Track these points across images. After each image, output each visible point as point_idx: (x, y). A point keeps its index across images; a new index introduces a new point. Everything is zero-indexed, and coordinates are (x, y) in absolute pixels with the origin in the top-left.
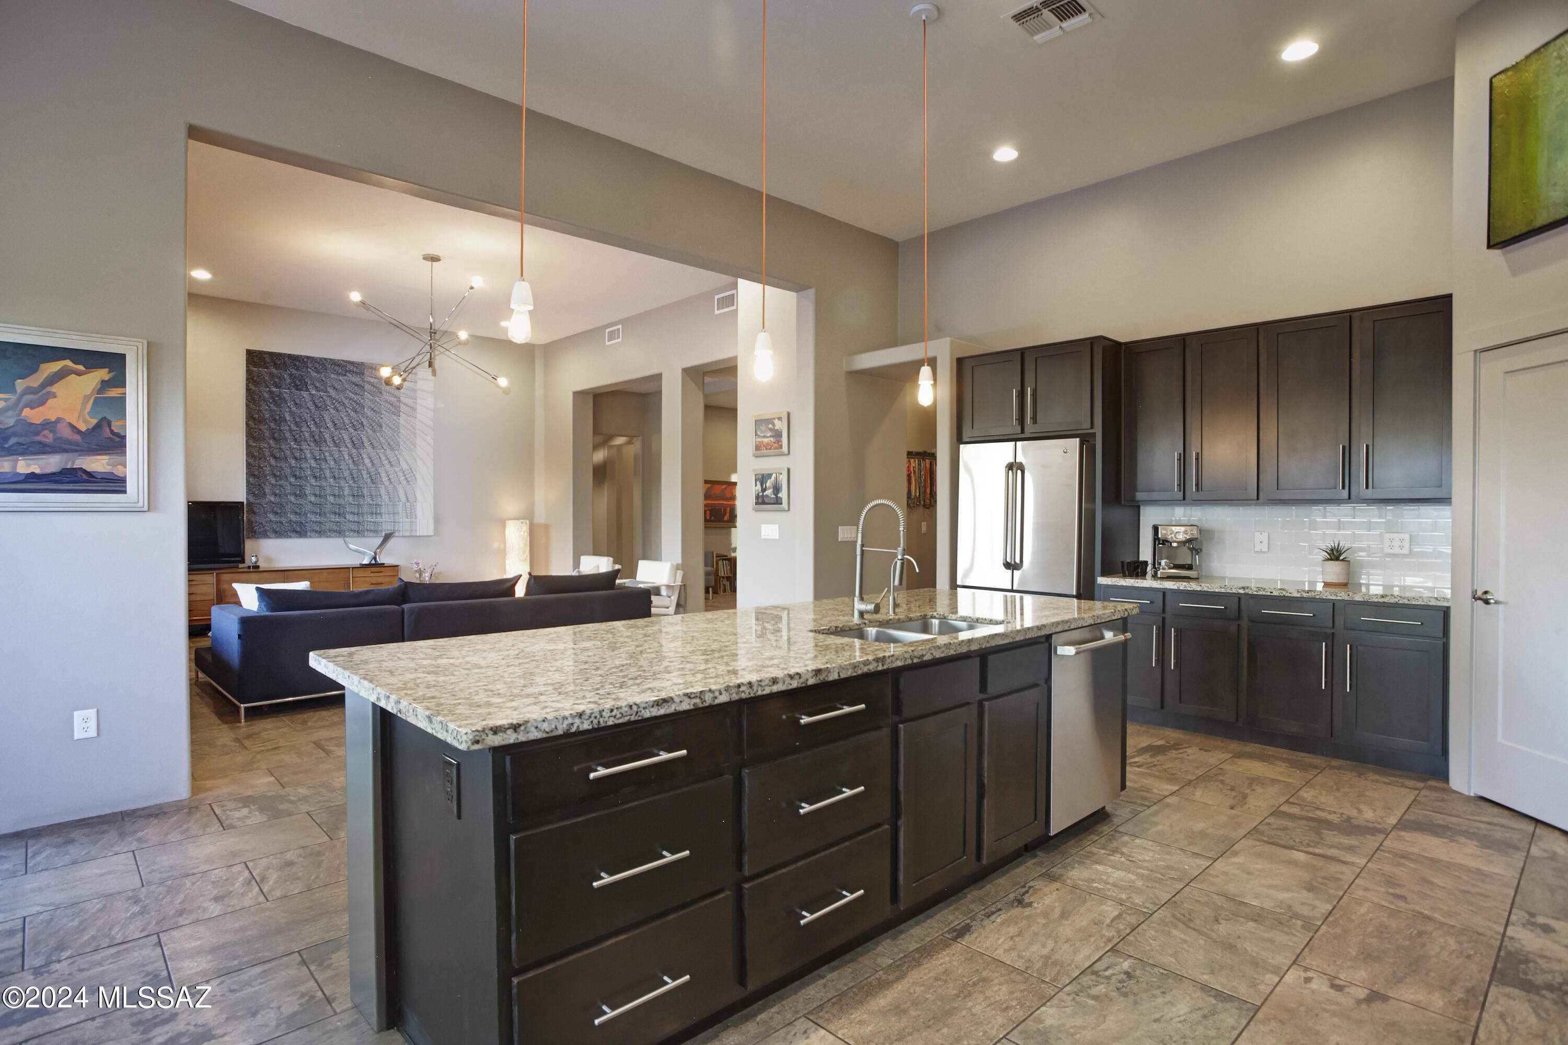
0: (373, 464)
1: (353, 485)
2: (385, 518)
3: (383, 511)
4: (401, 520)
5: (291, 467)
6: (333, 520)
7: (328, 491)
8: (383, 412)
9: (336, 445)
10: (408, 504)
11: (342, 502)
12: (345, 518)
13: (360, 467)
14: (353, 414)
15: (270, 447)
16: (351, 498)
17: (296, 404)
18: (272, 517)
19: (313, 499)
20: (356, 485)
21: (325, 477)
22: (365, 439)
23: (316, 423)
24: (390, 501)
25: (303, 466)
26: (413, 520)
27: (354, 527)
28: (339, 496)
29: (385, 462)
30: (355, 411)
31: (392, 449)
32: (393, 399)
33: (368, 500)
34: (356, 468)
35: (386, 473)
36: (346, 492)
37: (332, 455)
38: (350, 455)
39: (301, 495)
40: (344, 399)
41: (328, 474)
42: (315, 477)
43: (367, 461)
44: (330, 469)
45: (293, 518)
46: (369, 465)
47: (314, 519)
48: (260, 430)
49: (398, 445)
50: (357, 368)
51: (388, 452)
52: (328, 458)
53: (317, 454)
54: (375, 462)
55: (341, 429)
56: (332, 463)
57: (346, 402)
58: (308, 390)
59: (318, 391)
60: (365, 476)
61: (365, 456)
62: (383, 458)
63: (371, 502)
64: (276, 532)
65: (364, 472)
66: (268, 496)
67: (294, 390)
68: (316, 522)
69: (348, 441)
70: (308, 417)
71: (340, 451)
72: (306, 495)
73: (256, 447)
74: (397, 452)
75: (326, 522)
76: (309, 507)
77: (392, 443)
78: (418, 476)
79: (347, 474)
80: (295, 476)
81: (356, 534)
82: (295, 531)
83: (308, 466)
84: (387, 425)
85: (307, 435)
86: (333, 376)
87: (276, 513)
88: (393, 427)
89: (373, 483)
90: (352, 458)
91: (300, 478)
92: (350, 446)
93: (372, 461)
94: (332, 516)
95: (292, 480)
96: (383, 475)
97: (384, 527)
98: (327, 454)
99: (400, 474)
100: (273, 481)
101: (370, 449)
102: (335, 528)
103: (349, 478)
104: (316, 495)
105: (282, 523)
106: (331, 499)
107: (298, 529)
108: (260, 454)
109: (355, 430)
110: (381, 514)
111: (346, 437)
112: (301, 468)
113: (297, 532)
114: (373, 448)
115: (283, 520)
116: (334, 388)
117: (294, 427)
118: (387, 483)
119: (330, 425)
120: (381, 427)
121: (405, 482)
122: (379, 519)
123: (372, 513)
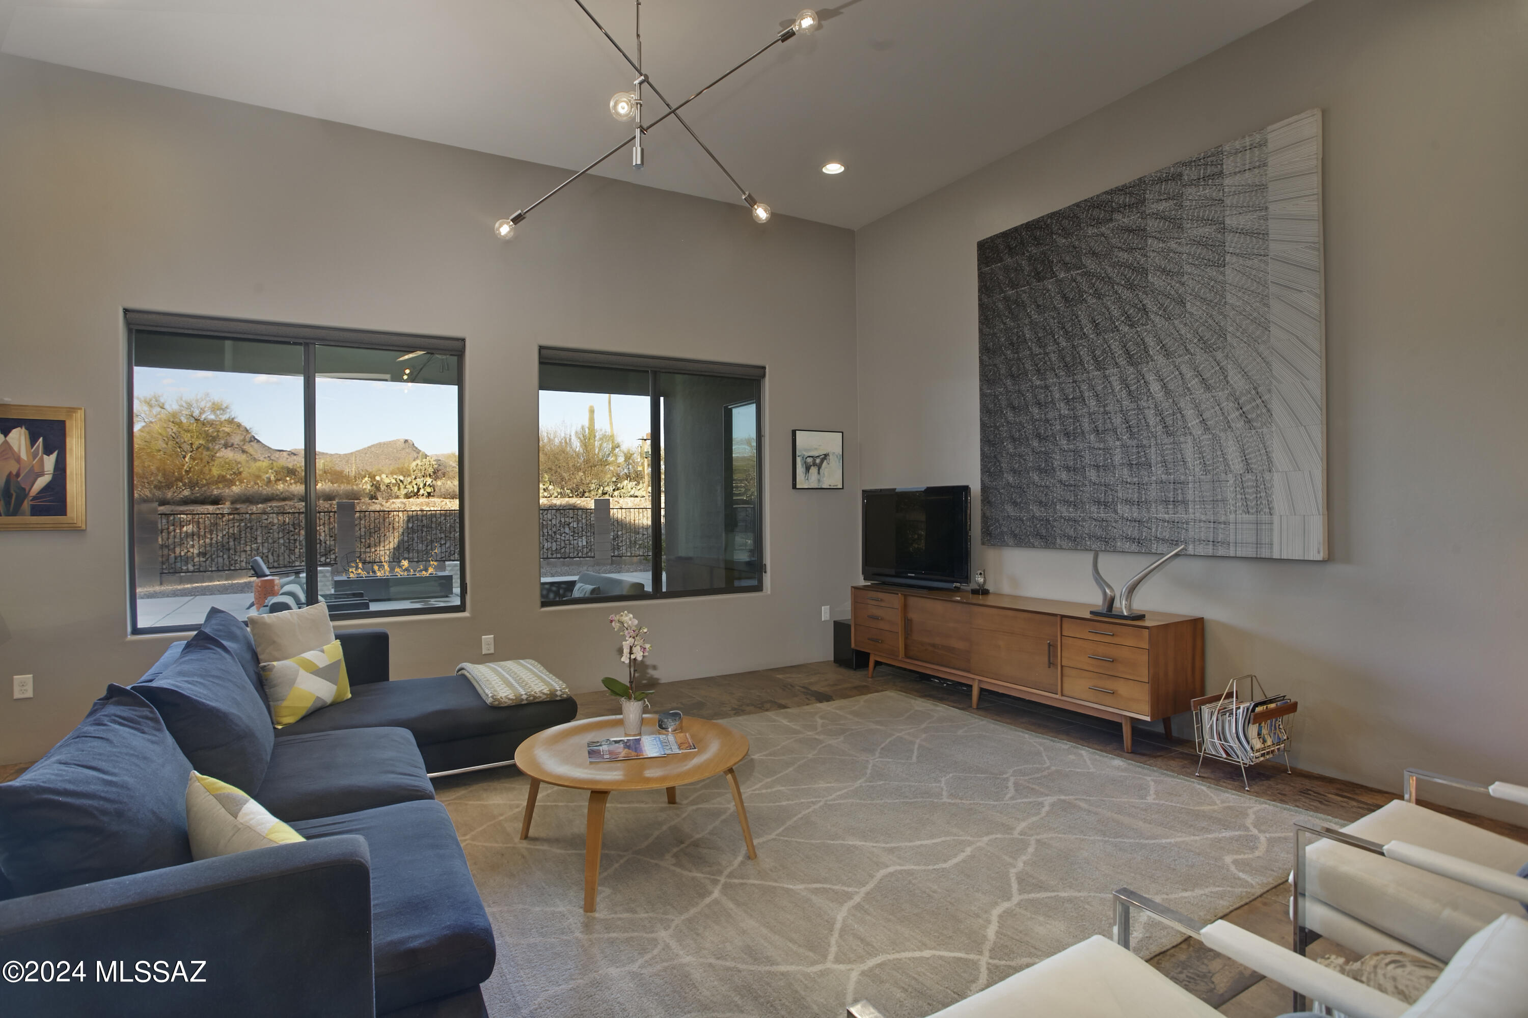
0: (1168, 392)
1: (1129, 442)
2: (1195, 512)
3: (1190, 497)
4: (1232, 517)
5: (1033, 421)
6: (1095, 515)
7: (1088, 458)
8: (1187, 268)
9: (1100, 366)
10: (1249, 476)
11: (1110, 479)
12: (1116, 512)
13: (1143, 404)
14: (1126, 294)
15: (1008, 392)
16: (1126, 471)
17: (1038, 306)
18: (1010, 509)
19: (1064, 476)
20: (1134, 443)
21: (1083, 432)
22: (1150, 341)
23: (1066, 332)
24: (1206, 472)
25: (1050, 415)
26: (1264, 518)
27: (1134, 533)
28: (1106, 468)
29: (1194, 383)
30: (1131, 286)
31: (1208, 348)
32: (1206, 230)
33: (1158, 472)
34: (1133, 406)
35: (1197, 407)
36: (1117, 459)
37: (1092, 388)
38: (1124, 381)
39: (1047, 470)
40: (1109, 270)
41: (1086, 427)
42: (1067, 435)
43: (1155, 387)
44: (1090, 414)
45: (1036, 511)
46: (1160, 395)
47: (1065, 514)
48: (995, 365)
49: (1222, 334)
50: (1131, 194)
51: (1200, 357)
52: (1086, 394)
53: (1069, 390)
54: (1171, 386)
55: (1105, 331)
56: (1093, 403)
57: (1112, 272)
58: (1054, 275)
59: (1068, 270)
60: (1152, 420)
61: (1151, 378)
62: (1189, 374)
63: (1164, 477)
64: (1015, 536)
65: (1150, 413)
66: (1005, 475)
67: (1035, 283)
68: (1069, 520)
69: (1118, 351)
70: (1054, 324)
71: (1105, 376)
72: (1053, 469)
73: (990, 395)
74: (1219, 355)
75: (1084, 520)
76: (1059, 492)
77: (1207, 335)
78: (1276, 406)
79: (1118, 420)
80: (1038, 436)
81: (1134, 547)
82: (1039, 535)
83: (1057, 414)
84: (1196, 296)
85: (1054, 357)
86: (1090, 231)
87: (1015, 504)
88: (1210, 296)
89: (1169, 434)
90: (1127, 386)
91: (1046, 439)
92: (1122, 362)
93: (1164, 386)
94: (1094, 509)
95: (1035, 443)
96: (1189, 413)
97: (1191, 533)
98: (1084, 387)
99: (1228, 406)
100: (1010, 447)
101: (1160, 360)
102: (1099, 532)
103: (1122, 429)
104: (1068, 469)
105: (1022, 521)
106: (1092, 474)
107: (1044, 532)
108: (995, 405)
109: (1131, 326)
110: (1185, 502)
111: (1116, 346)
112: (1047, 421)
113: (1042, 537)
114: (1168, 355)
115: (1025, 516)
116: (1094, 253)
117: (1037, 350)
118: (1198, 431)
119: (1088, 329)
120: (1182, 303)
121: (1240, 424)
122: (1181, 515)
123: (1166, 502)
